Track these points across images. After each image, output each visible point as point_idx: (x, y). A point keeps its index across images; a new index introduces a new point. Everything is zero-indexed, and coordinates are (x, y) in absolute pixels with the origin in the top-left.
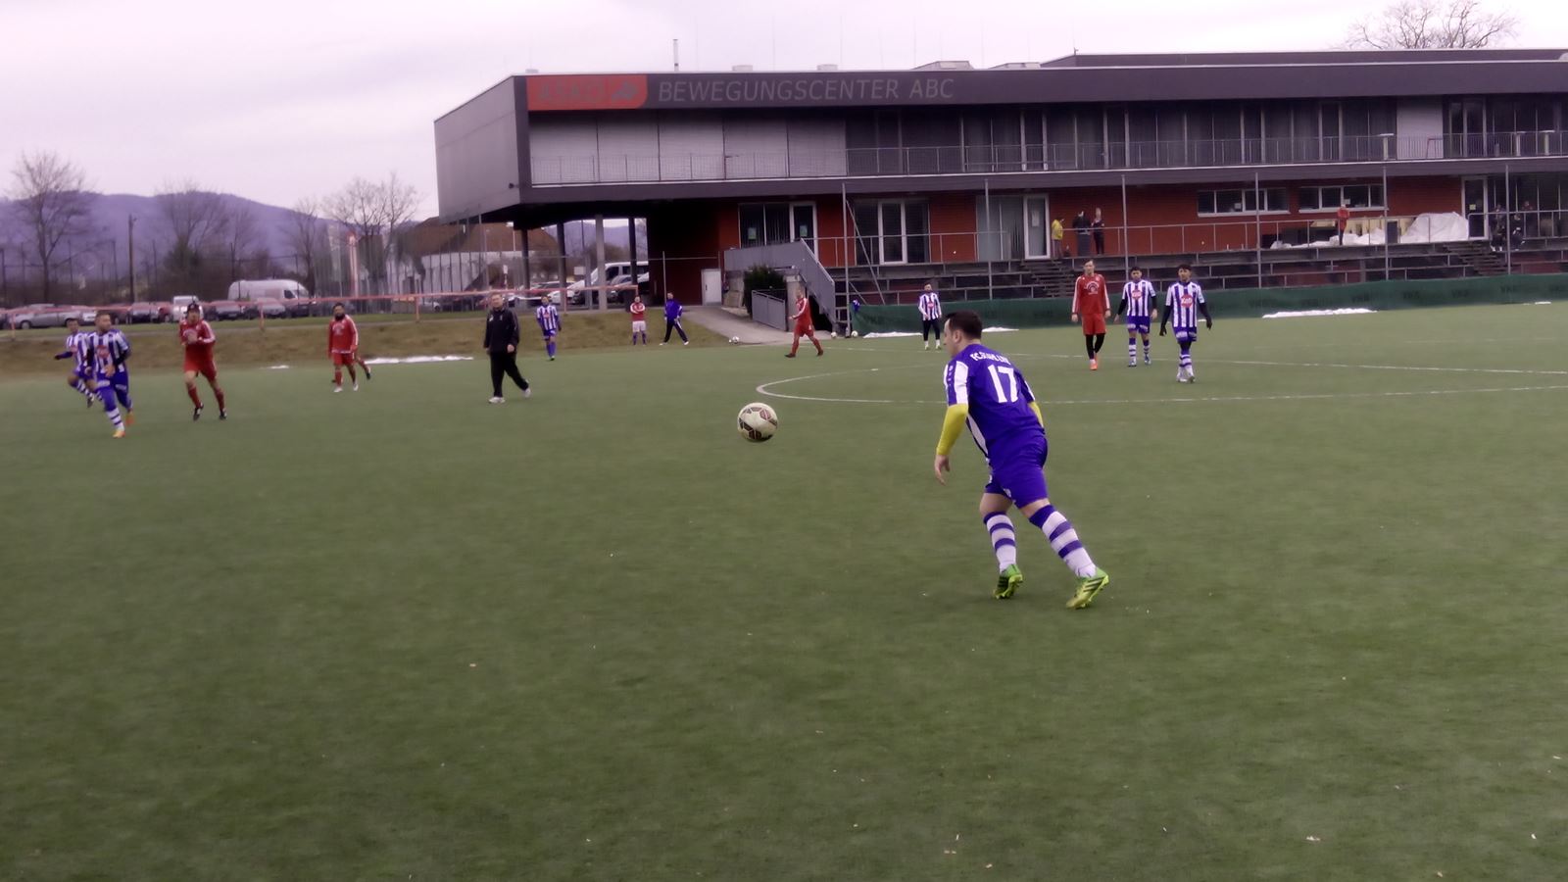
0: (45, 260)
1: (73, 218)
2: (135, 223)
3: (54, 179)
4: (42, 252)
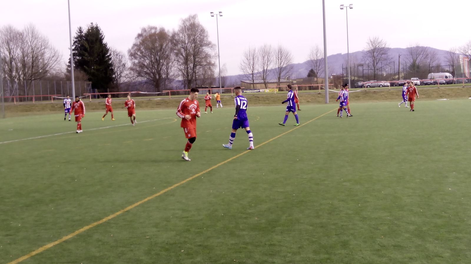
0: (374, 68)
1: (383, 56)
2: (400, 56)
3: (378, 44)
4: (374, 65)
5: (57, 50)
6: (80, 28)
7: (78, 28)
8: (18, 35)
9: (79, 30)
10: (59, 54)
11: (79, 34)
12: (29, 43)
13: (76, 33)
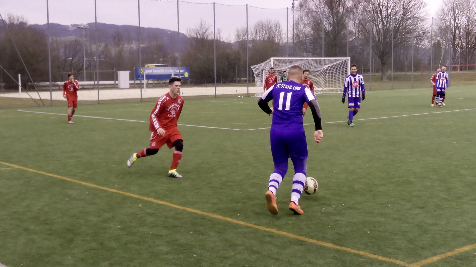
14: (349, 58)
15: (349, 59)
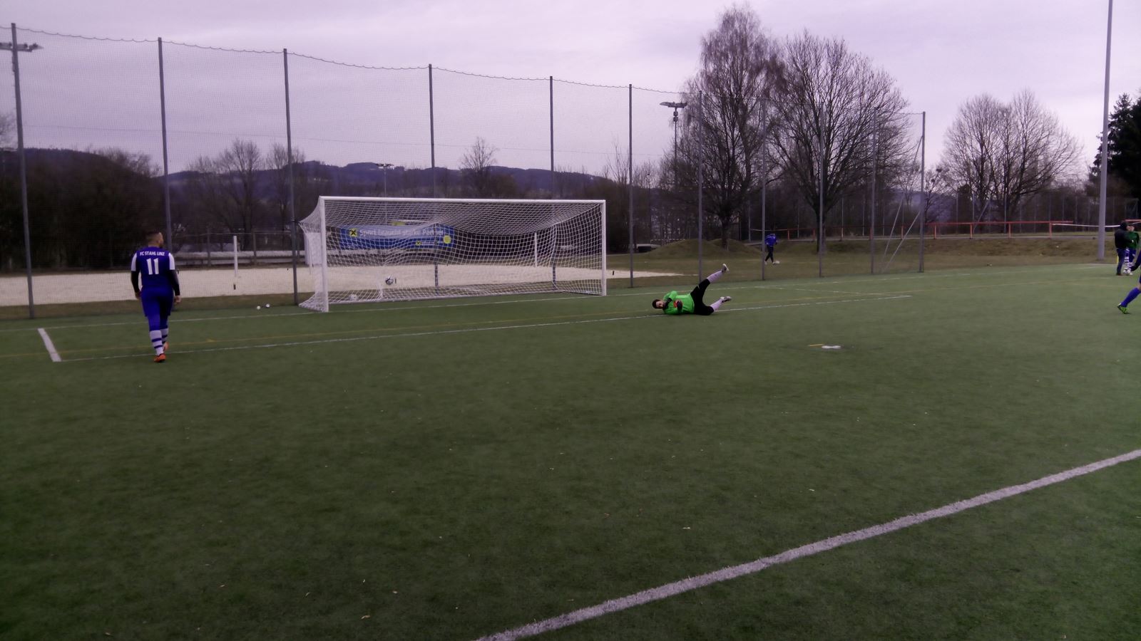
5: (1074, 138)
6: (1125, 97)
7: (1120, 97)
8: (1000, 113)
9: (1120, 102)
10: (1077, 146)
11: (1121, 108)
12: (1020, 127)
13: (1115, 107)
14: (604, 201)
15: (602, 204)
